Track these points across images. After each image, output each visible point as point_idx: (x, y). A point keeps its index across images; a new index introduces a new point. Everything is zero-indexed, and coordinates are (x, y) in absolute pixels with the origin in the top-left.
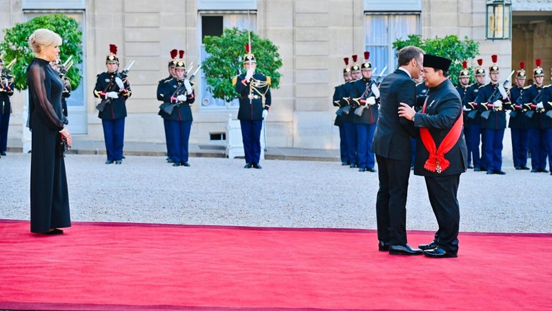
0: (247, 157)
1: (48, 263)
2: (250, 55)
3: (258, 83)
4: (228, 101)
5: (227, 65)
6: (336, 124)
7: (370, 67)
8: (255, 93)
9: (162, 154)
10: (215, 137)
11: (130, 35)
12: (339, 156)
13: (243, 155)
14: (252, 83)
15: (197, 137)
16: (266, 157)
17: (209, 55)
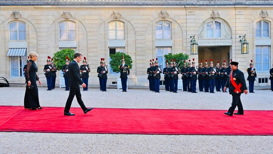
0: (123, 89)
1: (68, 119)
2: (123, 60)
3: (126, 67)
4: (117, 73)
5: (117, 62)
6: (148, 79)
7: (158, 62)
8: (125, 70)
9: (99, 88)
10: (113, 83)
11: (89, 54)
12: (149, 88)
13: (122, 88)
14: (124, 67)
15: (109, 83)
16: (128, 89)
17: (111, 60)
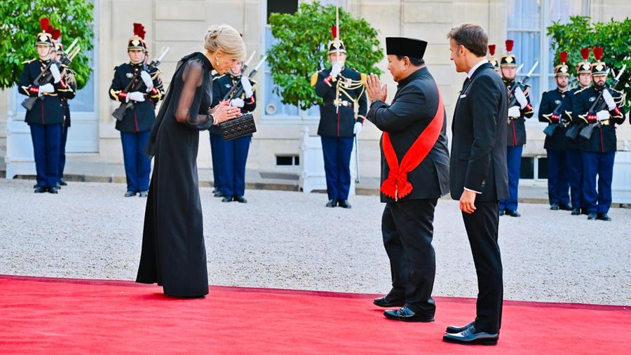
0: (330, 191)
1: (42, 337)
2: (337, 42)
3: (348, 83)
4: (304, 108)
5: (303, 56)
7: (514, 62)
8: (344, 98)
10: (283, 160)
11: (163, 12)
13: (325, 187)
14: (340, 83)
15: (259, 159)
16: (358, 191)
17: (277, 42)
